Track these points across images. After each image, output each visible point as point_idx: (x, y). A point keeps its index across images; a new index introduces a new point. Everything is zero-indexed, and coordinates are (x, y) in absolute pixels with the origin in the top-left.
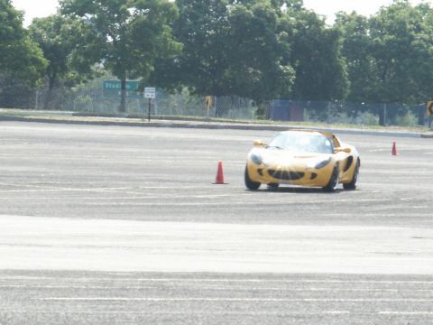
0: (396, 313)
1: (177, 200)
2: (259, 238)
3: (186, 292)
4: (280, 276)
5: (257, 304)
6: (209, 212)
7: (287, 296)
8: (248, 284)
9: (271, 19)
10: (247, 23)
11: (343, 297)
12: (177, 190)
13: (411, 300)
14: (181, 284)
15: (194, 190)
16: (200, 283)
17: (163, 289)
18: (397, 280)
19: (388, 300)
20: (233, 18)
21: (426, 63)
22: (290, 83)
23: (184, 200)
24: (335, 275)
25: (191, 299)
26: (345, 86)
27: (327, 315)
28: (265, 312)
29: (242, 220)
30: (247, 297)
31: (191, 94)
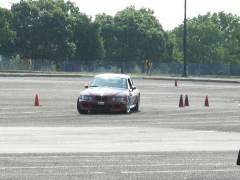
0: (131, 172)
1: (14, 115)
2: (59, 134)
3: (19, 164)
4: (69, 154)
5: (57, 169)
6: (31, 121)
7: (73, 165)
8: (52, 159)
9: (62, 18)
10: (50, 20)
11: (103, 165)
12: (14, 110)
13: (138, 165)
14: (16, 160)
15: (23, 109)
16: (27, 159)
17: (7, 163)
18: (131, 155)
19: (126, 166)
20: (42, 17)
21: (145, 40)
22: (73, 52)
23: (18, 115)
24: (99, 153)
25: (22, 168)
26: (103, 53)
27: (94, 174)
28: (61, 174)
29: (49, 125)
30: (52, 166)
31: (21, 58)
